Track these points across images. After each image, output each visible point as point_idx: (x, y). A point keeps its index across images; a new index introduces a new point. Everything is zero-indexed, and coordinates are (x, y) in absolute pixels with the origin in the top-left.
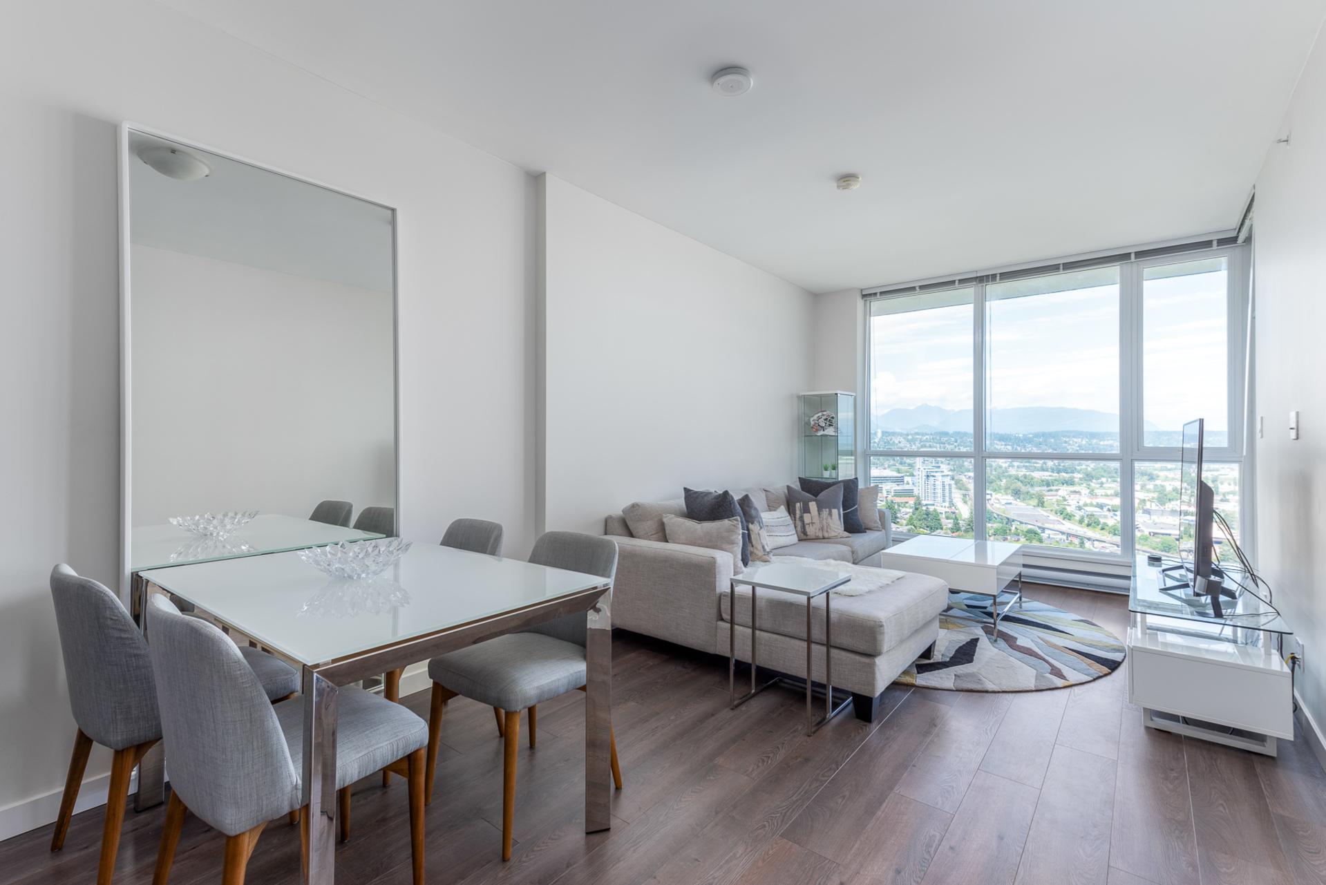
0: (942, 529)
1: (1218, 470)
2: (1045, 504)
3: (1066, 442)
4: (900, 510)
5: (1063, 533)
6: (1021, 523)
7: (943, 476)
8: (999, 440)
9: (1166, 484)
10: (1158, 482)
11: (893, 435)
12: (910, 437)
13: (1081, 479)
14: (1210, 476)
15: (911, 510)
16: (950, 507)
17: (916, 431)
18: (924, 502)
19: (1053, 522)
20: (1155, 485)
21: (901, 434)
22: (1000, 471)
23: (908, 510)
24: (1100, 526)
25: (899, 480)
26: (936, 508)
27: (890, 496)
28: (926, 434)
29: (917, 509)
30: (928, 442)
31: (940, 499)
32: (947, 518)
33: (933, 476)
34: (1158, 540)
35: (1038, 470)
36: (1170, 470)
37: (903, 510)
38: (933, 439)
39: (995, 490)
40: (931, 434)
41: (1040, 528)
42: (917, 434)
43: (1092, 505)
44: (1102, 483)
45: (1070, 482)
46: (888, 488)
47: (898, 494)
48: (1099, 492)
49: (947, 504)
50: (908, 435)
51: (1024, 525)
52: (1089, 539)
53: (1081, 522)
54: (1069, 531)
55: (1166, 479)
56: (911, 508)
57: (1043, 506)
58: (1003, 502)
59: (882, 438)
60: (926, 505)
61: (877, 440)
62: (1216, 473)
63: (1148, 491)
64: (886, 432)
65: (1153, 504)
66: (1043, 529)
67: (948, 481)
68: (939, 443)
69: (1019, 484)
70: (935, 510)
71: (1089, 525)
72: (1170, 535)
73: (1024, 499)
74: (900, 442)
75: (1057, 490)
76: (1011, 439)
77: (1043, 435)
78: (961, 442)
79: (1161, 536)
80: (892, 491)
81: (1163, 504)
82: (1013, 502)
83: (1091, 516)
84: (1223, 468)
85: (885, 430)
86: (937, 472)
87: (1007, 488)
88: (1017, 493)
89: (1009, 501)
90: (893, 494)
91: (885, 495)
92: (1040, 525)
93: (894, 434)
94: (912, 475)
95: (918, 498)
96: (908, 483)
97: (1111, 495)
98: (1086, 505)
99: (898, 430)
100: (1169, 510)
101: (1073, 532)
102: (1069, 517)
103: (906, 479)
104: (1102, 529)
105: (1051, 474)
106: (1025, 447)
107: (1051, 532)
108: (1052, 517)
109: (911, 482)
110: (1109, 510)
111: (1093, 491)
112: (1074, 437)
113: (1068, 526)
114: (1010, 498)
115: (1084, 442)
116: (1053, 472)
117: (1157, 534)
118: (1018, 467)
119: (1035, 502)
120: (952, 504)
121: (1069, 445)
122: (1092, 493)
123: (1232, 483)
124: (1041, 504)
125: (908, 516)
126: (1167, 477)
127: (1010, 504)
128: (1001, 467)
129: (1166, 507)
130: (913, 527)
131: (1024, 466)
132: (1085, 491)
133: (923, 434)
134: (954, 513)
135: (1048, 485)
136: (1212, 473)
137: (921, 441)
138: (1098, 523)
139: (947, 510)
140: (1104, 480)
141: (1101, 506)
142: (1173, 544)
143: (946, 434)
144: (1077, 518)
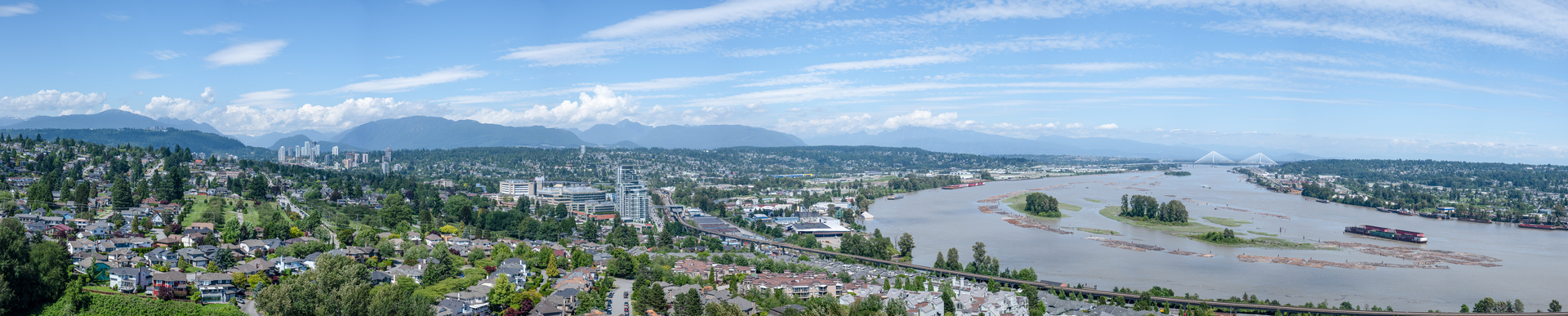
0: (638, 245)
2: (726, 214)
3: (742, 157)
4: (600, 228)
5: (739, 240)
6: (707, 233)
7: (640, 192)
8: (690, 156)
9: (809, 190)
10: (805, 189)
11: (596, 151)
12: (612, 153)
13: (752, 189)
15: (611, 227)
16: (646, 222)
17: (618, 147)
18: (623, 219)
19: (732, 230)
20: (803, 192)
21: (604, 150)
22: (689, 184)
23: (608, 227)
24: (766, 231)
25: (601, 197)
26: (633, 223)
27: (592, 214)
28: (627, 150)
29: (616, 226)
30: (628, 157)
31: (638, 215)
32: (644, 233)
33: (632, 192)
35: (721, 183)
37: (603, 227)
38: (633, 155)
39: (686, 204)
40: (632, 150)
41: (721, 236)
42: (619, 150)
43: (760, 212)
44: (768, 192)
45: (744, 193)
46: (590, 205)
47: (600, 211)
48: (766, 200)
49: (644, 220)
50: (610, 151)
51: (709, 235)
52: (758, 243)
53: (752, 228)
54: (744, 238)
55: (810, 186)
56: (611, 225)
57: (725, 216)
58: (693, 214)
59: (585, 154)
60: (626, 221)
61: (581, 157)
63: (798, 197)
64: (590, 148)
66: (724, 238)
67: (645, 196)
68: (639, 159)
69: (706, 196)
70: (633, 226)
71: (758, 230)
73: (710, 211)
74: (603, 158)
75: (735, 200)
76: (699, 155)
77: (725, 151)
78: (658, 158)
80: (594, 208)
81: (807, 207)
82: (702, 214)
83: (760, 221)
85: (589, 146)
86: (635, 188)
87: (696, 201)
88: (704, 206)
89: (697, 213)
90: (594, 211)
91: (587, 213)
92: (721, 233)
93: (598, 150)
94: (613, 191)
95: (618, 215)
96: (609, 200)
97: (774, 202)
98: (756, 212)
99: (601, 146)
101: (746, 238)
102: (743, 224)
103: (607, 195)
104: (767, 233)
105: (730, 186)
106: (711, 161)
107: (729, 240)
108: (732, 226)
109: (612, 198)
110: (772, 215)
111: (761, 199)
112: (748, 152)
113: (743, 232)
114: (698, 211)
115: (755, 157)
116: (732, 184)
118: (706, 180)
119: (717, 213)
120: (648, 219)
121: (745, 159)
122: (761, 203)
124: (723, 214)
125: (607, 234)
127: (699, 215)
128: (691, 181)
130: (612, 245)
131: (710, 179)
132: (756, 201)
133: (625, 150)
134: (650, 228)
135: (729, 196)
137: (622, 157)
138: (764, 227)
139: (644, 225)
140: (769, 189)
141: (766, 212)
143: (645, 150)
144: (750, 224)
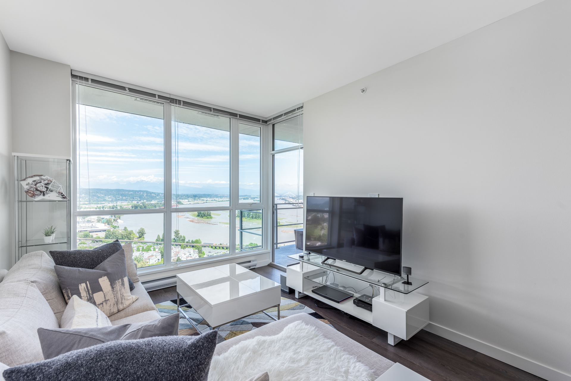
1: (104, 204)
14: (101, 206)
34: (82, 233)
36: (87, 204)
62: (103, 205)
65: (80, 219)
72: (87, 231)
79: (83, 232)
84: (106, 203)
100: (87, 220)
117: (82, 231)
123: (109, 208)
126: (85, 207)
129: (85, 219)
136: (102, 205)
142: (88, 234)
